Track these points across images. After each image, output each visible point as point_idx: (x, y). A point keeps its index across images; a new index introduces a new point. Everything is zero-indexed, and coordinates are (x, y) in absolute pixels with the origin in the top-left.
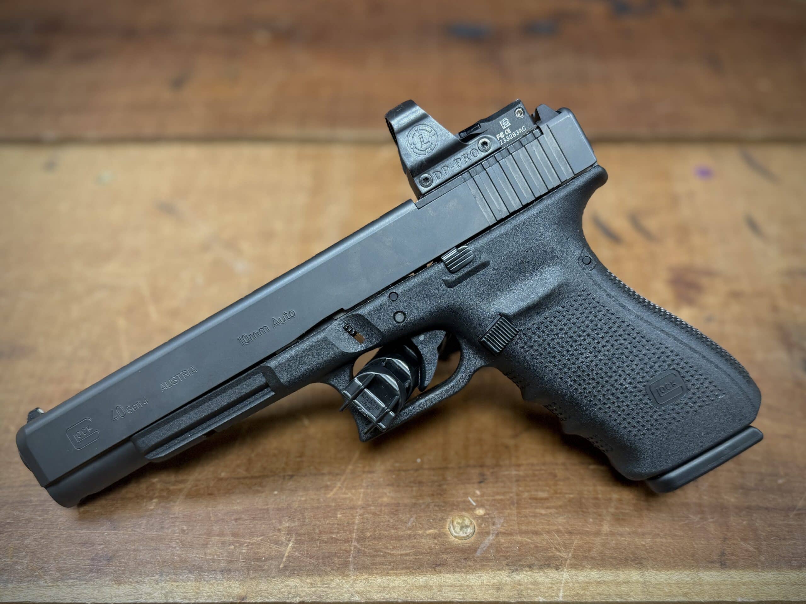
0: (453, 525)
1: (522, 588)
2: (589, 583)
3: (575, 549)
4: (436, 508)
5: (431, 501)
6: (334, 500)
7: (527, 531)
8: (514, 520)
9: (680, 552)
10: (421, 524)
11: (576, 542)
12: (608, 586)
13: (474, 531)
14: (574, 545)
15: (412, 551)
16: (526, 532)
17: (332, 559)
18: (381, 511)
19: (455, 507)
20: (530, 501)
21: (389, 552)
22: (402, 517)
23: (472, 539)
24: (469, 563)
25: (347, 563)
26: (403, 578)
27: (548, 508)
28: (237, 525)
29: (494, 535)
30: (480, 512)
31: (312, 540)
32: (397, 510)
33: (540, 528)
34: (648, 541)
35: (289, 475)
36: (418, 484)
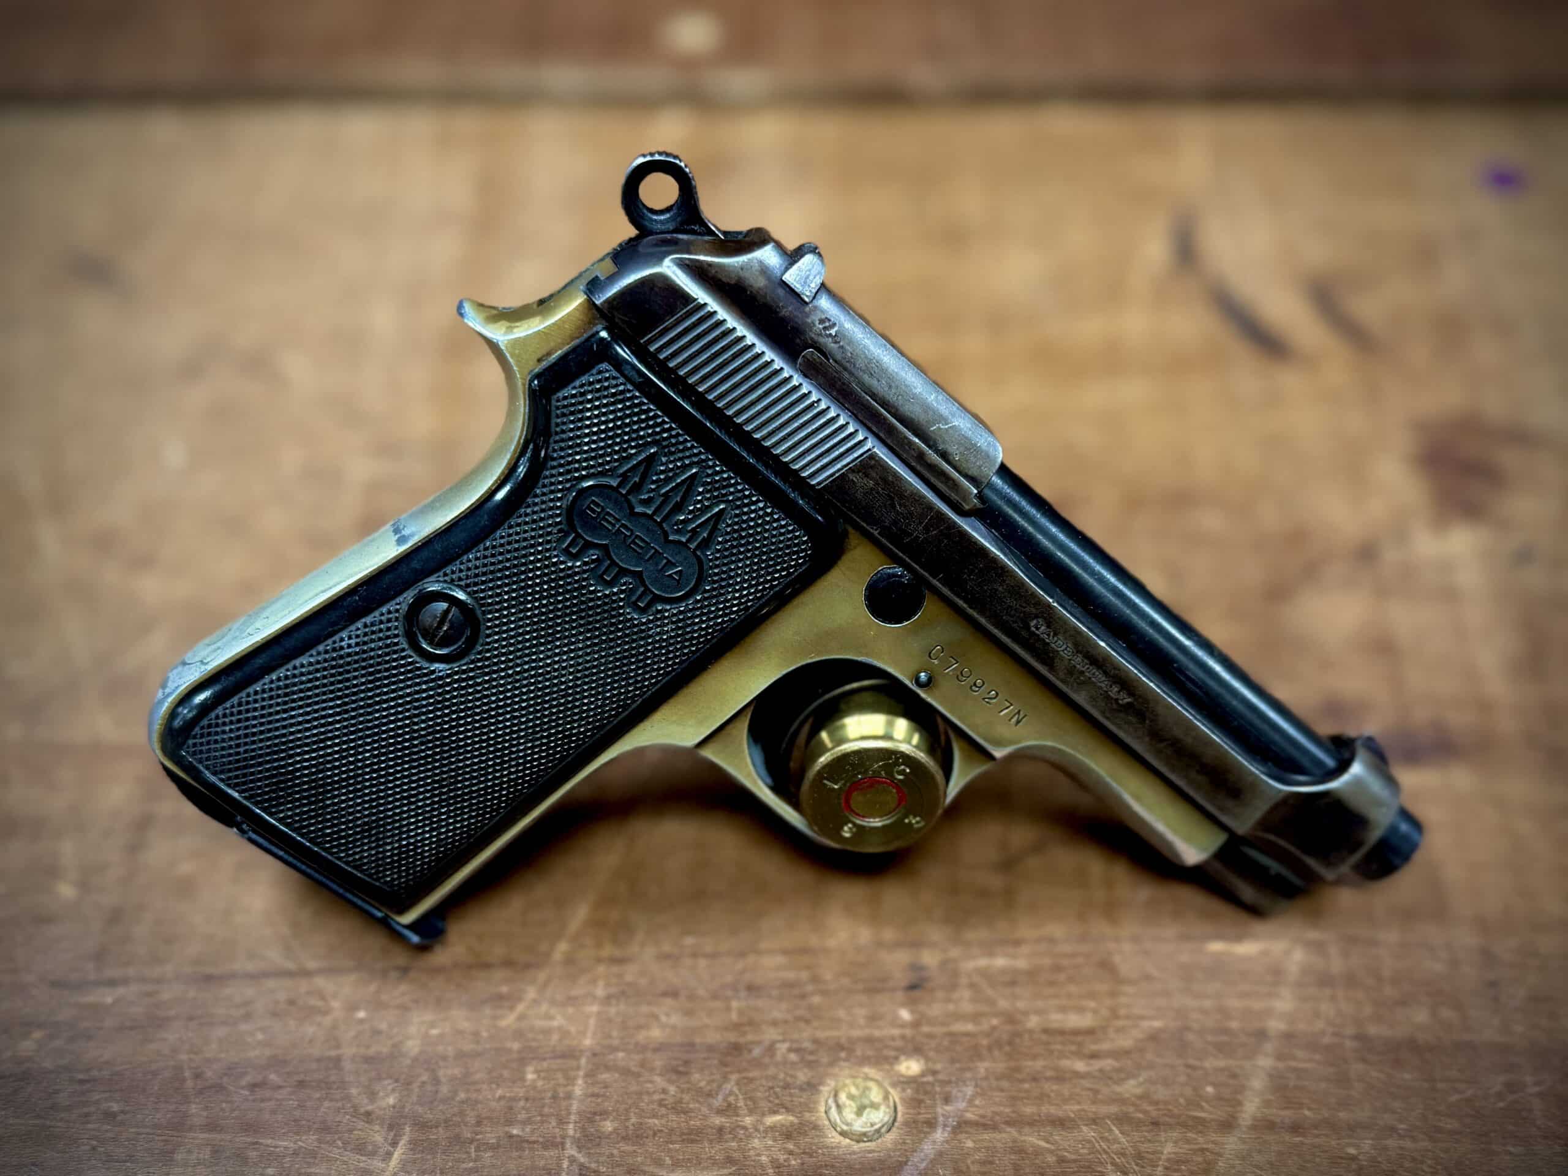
0: (836, 1102)
4: (793, 1057)
5: (780, 1038)
6: (519, 1034)
8: (1002, 1090)
10: (751, 1099)
11: (1169, 1148)
13: (895, 1120)
14: (1164, 1157)
16: (1033, 1123)
19: (843, 1055)
20: (1044, 1037)
23: (890, 1138)
28: (254, 1101)
29: (949, 1129)
30: (911, 1067)
32: (687, 1063)
33: (1072, 1111)
34: (1367, 1144)
35: (397, 968)
36: (743, 993)
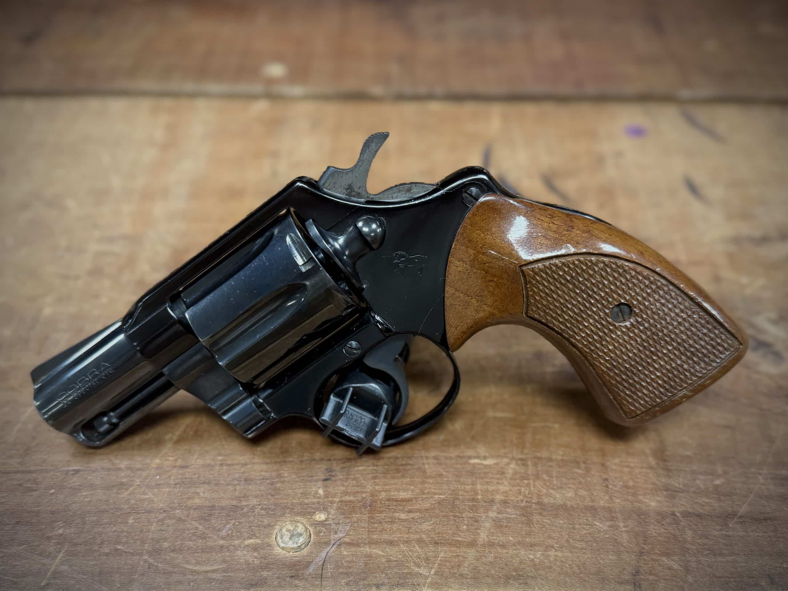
0: (281, 533)
6: (128, 501)
7: (379, 541)
9: (580, 569)
10: (239, 532)
11: (442, 554)
13: (309, 541)
14: (439, 559)
15: (221, 566)
16: (378, 543)
17: (111, 576)
19: (288, 511)
20: (387, 503)
21: (191, 567)
22: (215, 524)
24: (297, 582)
27: (410, 511)
29: (335, 546)
30: (321, 516)
31: (89, 551)
32: (210, 515)
33: (397, 537)
34: (539, 554)
35: (73, 470)
36: (243, 482)
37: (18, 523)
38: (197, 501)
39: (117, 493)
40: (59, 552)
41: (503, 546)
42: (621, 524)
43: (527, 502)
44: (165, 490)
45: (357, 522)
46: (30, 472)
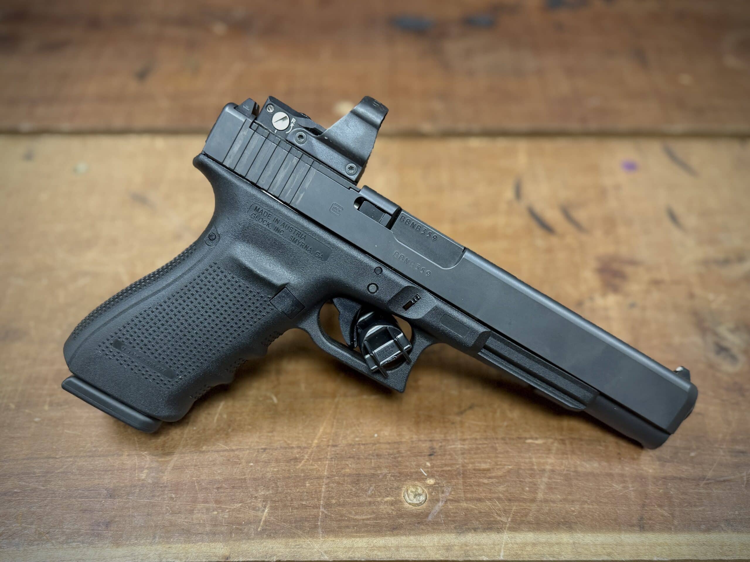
0: (407, 493)
1: (468, 548)
2: (526, 544)
3: (513, 515)
4: (392, 478)
5: (388, 472)
6: (303, 471)
7: (472, 498)
8: (460, 489)
9: (605, 517)
10: (379, 492)
11: (514, 508)
12: (543, 547)
13: (426, 499)
14: (513, 511)
15: (372, 516)
16: (471, 500)
17: (303, 523)
18: (344, 481)
19: (408, 478)
20: (474, 472)
21: (353, 517)
22: (363, 486)
23: (424, 505)
24: (422, 527)
25: (316, 527)
26: (365, 540)
27: (490, 478)
28: (219, 493)
29: (444, 502)
30: (431, 481)
31: (285, 506)
32: (358, 480)
33: (483, 496)
34: (577, 507)
35: (262, 449)
36: (376, 457)
37: (233, 487)
38: (347, 470)
39: (294, 465)
40: (265, 507)
41: (554, 502)
42: (630, 485)
43: (567, 471)
44: (325, 462)
45: (456, 485)
46: (233, 450)
